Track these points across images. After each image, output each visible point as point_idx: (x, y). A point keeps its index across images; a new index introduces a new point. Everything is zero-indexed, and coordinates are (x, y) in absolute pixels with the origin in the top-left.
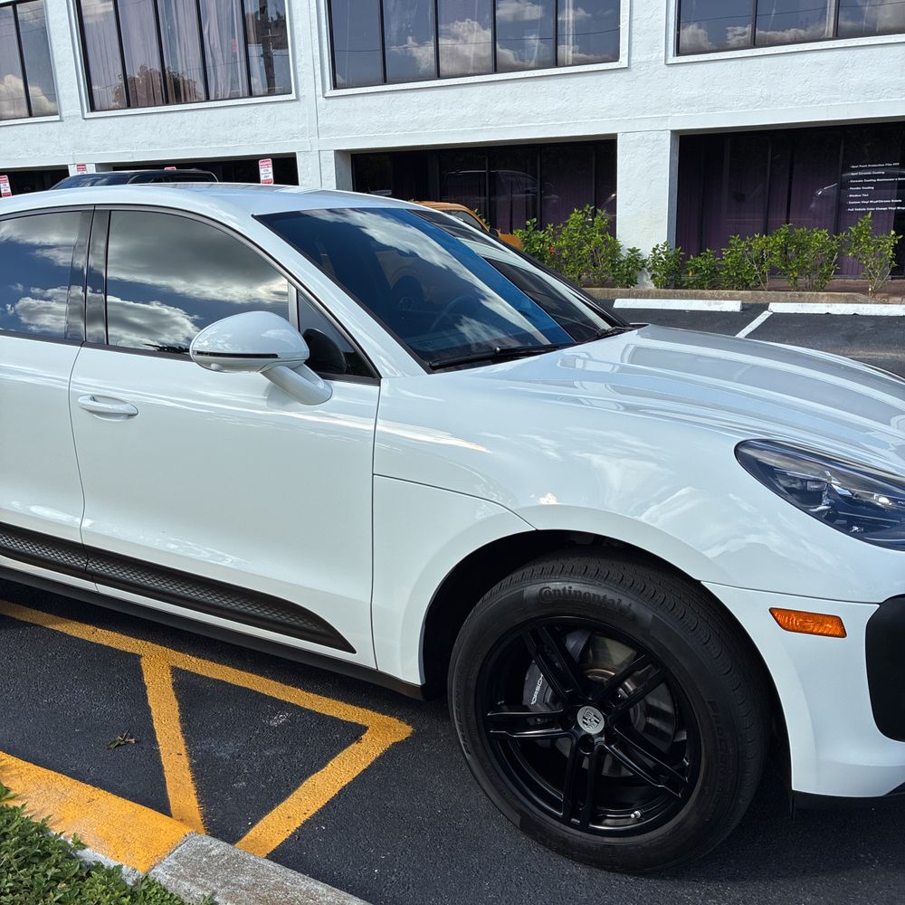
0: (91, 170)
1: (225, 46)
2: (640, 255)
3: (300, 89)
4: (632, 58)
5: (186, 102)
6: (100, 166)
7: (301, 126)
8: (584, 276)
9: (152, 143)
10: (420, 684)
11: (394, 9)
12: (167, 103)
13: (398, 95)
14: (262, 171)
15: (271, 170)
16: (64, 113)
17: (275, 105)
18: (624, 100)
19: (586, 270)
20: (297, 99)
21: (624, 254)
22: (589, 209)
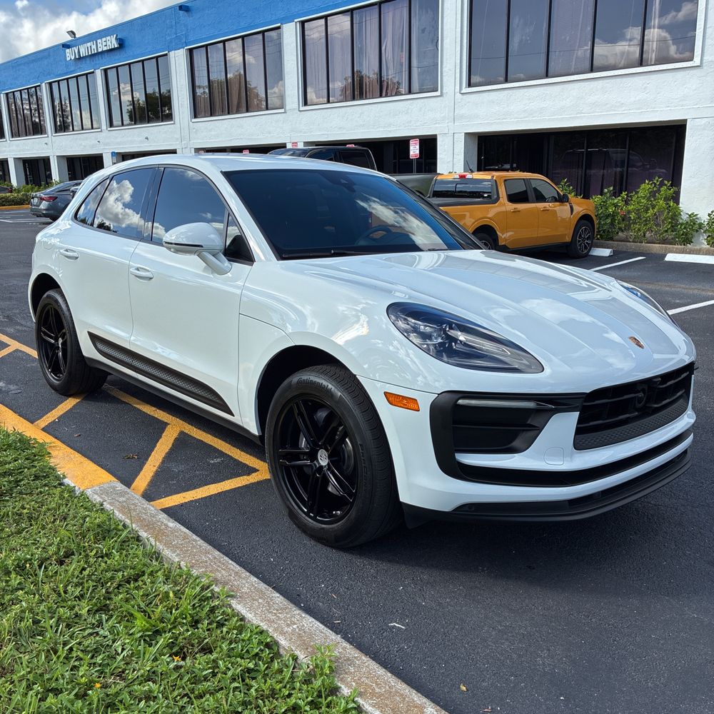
0: (301, 146)
1: (396, 58)
2: (697, 218)
3: (444, 88)
4: (704, 58)
5: (366, 98)
6: (306, 143)
7: (443, 115)
8: (648, 234)
9: (341, 128)
10: (257, 434)
11: (518, 26)
12: (354, 99)
13: (514, 91)
14: (411, 148)
15: (418, 147)
16: (287, 108)
17: (425, 100)
18: (695, 92)
19: (650, 230)
20: (441, 95)
21: (684, 217)
22: (657, 181)
